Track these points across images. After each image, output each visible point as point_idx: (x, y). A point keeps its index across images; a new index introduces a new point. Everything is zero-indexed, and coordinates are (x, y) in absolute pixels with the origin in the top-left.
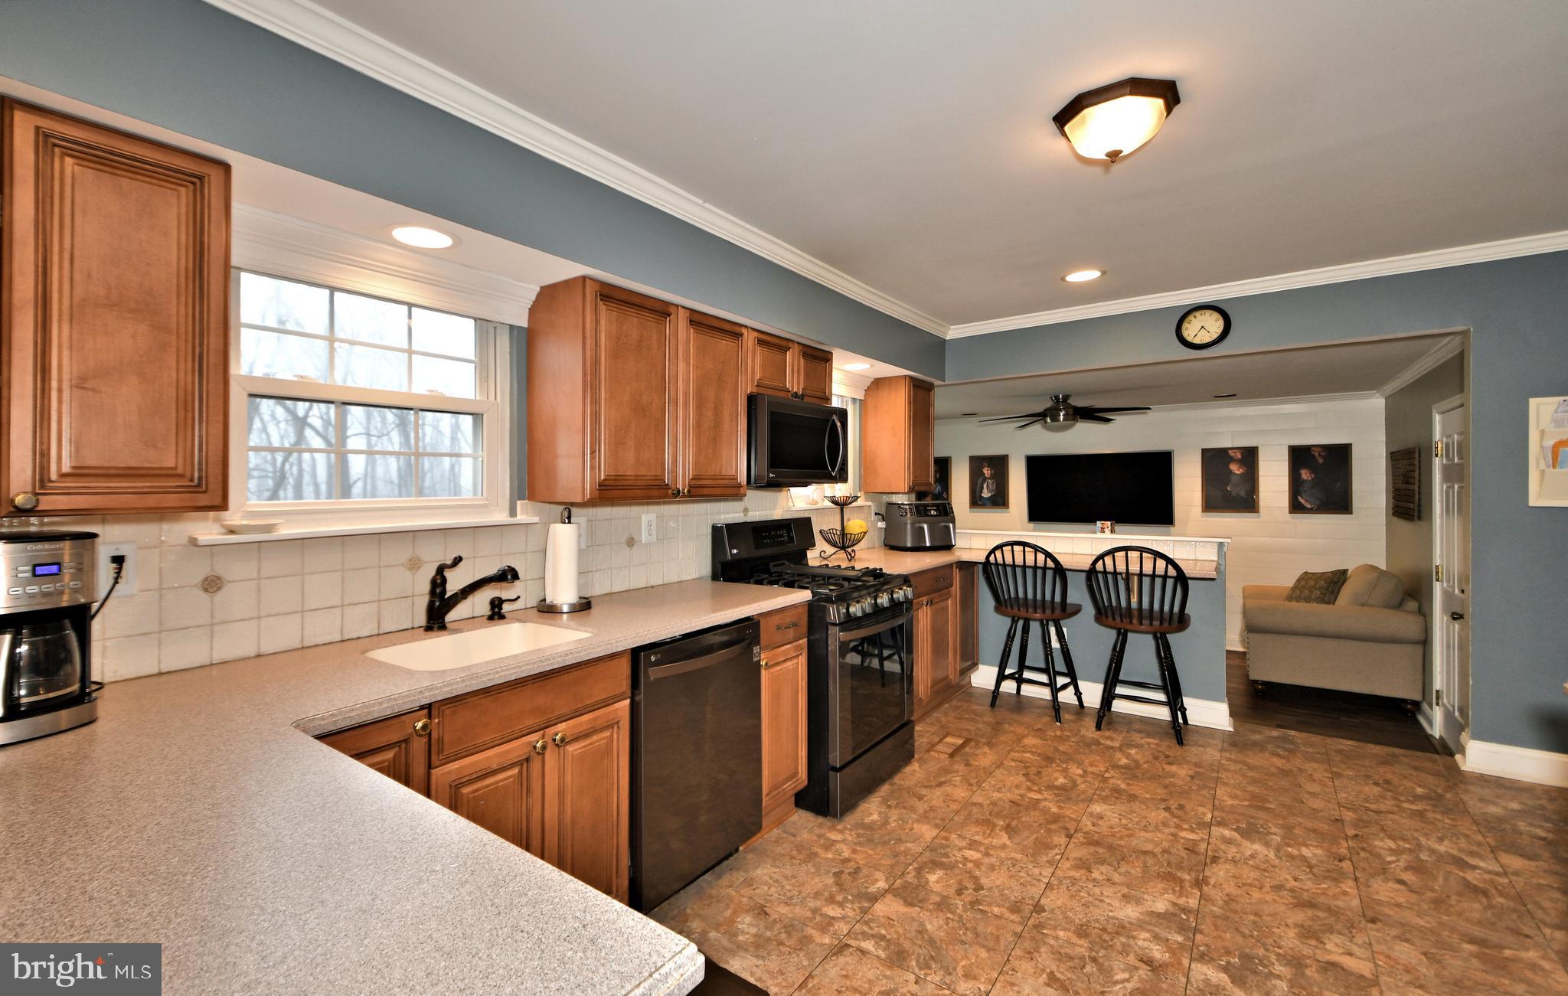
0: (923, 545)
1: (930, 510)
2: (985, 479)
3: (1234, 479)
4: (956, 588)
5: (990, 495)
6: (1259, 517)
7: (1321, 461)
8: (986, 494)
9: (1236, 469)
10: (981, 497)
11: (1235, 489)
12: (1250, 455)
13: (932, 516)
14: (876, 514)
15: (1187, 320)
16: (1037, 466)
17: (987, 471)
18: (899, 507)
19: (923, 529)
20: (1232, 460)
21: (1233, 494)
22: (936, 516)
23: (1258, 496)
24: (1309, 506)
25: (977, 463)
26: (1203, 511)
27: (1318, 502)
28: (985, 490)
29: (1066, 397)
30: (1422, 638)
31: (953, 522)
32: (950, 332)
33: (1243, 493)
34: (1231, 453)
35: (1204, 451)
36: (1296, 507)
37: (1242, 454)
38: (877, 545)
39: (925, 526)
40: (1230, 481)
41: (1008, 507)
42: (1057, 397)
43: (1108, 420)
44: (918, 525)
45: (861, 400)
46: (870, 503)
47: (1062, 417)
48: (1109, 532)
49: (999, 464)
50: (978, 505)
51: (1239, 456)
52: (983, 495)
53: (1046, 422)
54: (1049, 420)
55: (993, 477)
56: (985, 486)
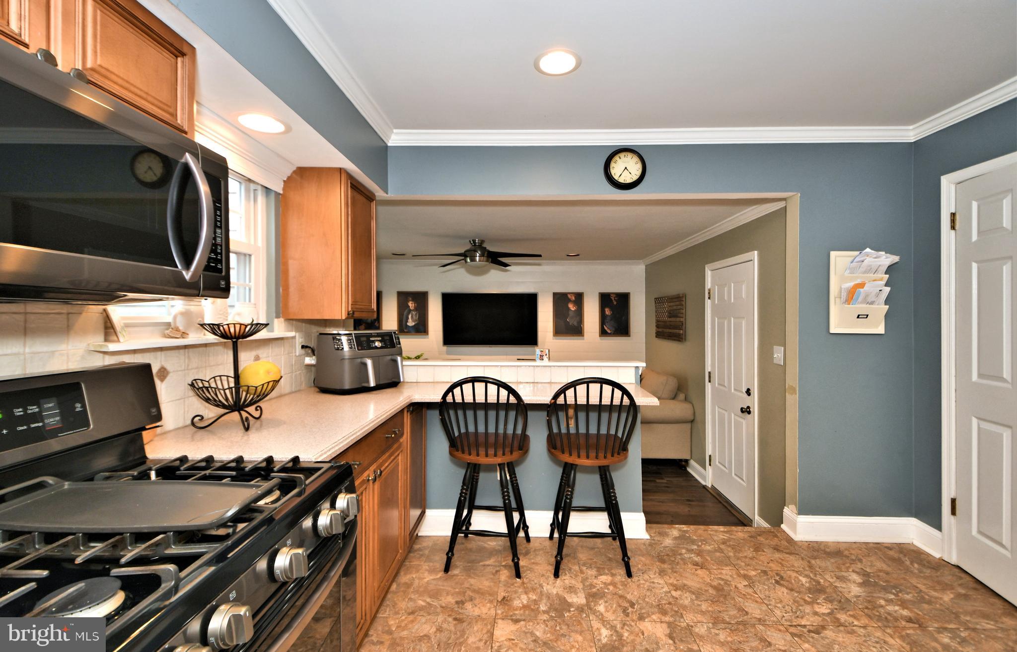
0: (366, 385)
1: (374, 342)
2: (410, 311)
3: (571, 314)
4: (406, 438)
5: (414, 324)
6: (584, 339)
7: (615, 303)
8: (411, 323)
9: (572, 307)
10: (407, 325)
11: (572, 321)
12: (579, 298)
13: (376, 348)
14: (303, 347)
15: (614, 160)
16: (450, 301)
17: (411, 305)
18: (334, 339)
19: (365, 365)
20: (569, 300)
21: (570, 324)
22: (381, 348)
23: (584, 326)
24: (609, 332)
25: (403, 297)
26: (554, 336)
27: (614, 329)
28: (410, 320)
29: (482, 242)
30: (692, 418)
31: (400, 354)
32: (393, 137)
33: (575, 324)
34: (569, 296)
35: (555, 294)
36: (603, 333)
37: (575, 298)
38: (303, 386)
39: (369, 363)
40: (568, 315)
41: (428, 334)
42: (474, 241)
43: (506, 265)
44: (359, 360)
45: (277, 194)
46: (292, 334)
47: (477, 258)
48: (547, 360)
49: (421, 298)
50: (404, 332)
51: (573, 298)
52: (408, 324)
53: (466, 262)
54: (468, 260)
55: (416, 309)
56: (410, 316)
